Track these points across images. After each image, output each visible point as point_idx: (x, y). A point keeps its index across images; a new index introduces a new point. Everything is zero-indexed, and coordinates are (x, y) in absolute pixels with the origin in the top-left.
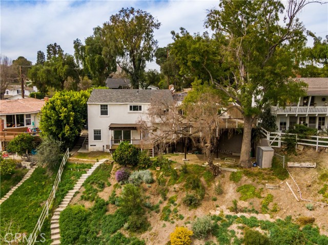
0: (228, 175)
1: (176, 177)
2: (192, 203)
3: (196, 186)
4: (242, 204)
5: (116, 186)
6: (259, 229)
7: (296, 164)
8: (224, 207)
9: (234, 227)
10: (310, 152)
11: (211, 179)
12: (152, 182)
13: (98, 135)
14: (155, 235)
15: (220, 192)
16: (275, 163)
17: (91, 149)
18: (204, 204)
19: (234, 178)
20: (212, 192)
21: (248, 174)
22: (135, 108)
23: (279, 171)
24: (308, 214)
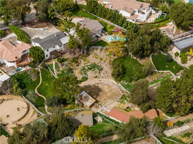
0: (80, 57)
1: (72, 62)
2: (78, 66)
3: (77, 62)
4: (85, 63)
5: (62, 67)
6: (89, 67)
7: (90, 52)
8: (82, 64)
9: (86, 67)
10: (92, 49)
11: (78, 60)
12: (68, 64)
13: (47, 56)
14: (75, 73)
15: (81, 62)
16: (87, 53)
17: (46, 59)
18: (79, 65)
19: (81, 58)
20: (79, 62)
21: (83, 56)
22: (54, 47)
23: (88, 54)
24: (94, 62)
